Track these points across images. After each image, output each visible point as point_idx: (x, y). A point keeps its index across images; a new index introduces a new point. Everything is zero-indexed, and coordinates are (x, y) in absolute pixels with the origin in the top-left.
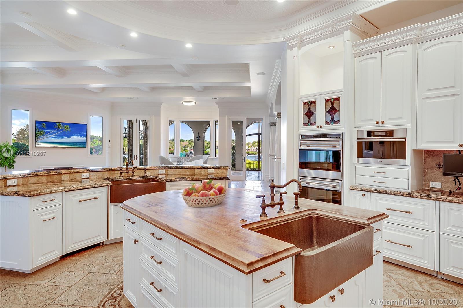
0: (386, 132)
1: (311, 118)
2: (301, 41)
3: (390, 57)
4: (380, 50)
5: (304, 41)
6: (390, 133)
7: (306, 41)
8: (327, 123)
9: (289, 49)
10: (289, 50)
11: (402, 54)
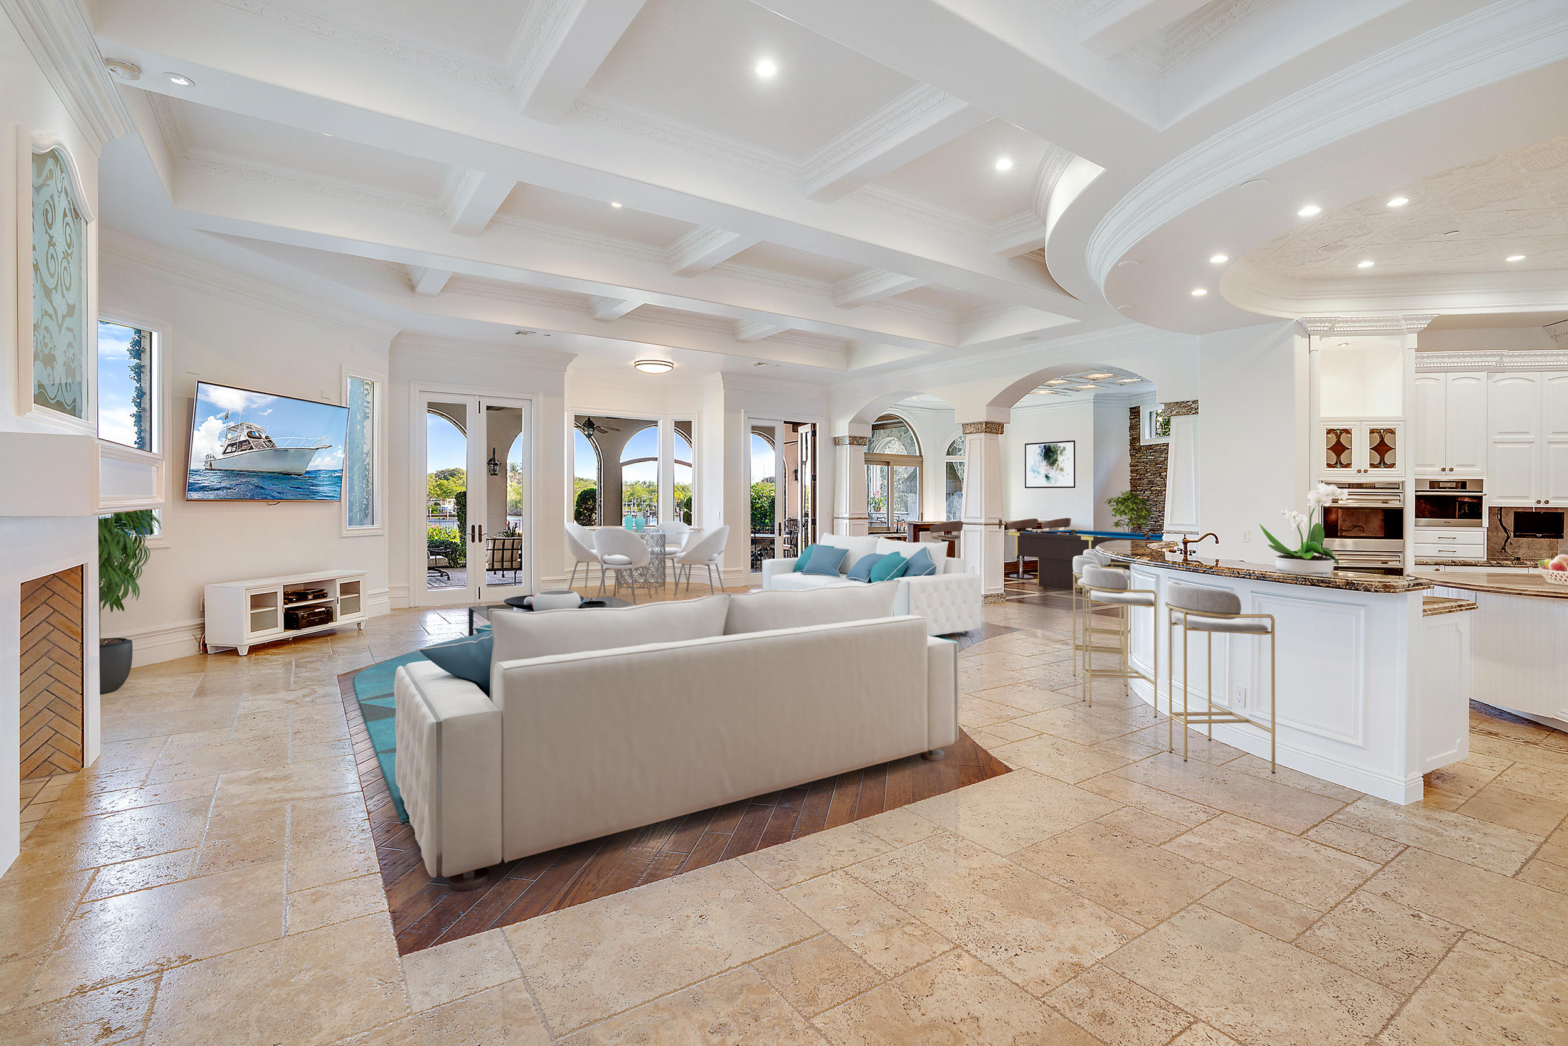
0: (1457, 482)
1: (1342, 456)
2: (1331, 329)
3: (1458, 382)
4: (1447, 370)
5: (1335, 329)
6: (1463, 485)
7: (1338, 331)
8: (1372, 465)
9: (1299, 335)
10: (1300, 337)
11: (1473, 382)
